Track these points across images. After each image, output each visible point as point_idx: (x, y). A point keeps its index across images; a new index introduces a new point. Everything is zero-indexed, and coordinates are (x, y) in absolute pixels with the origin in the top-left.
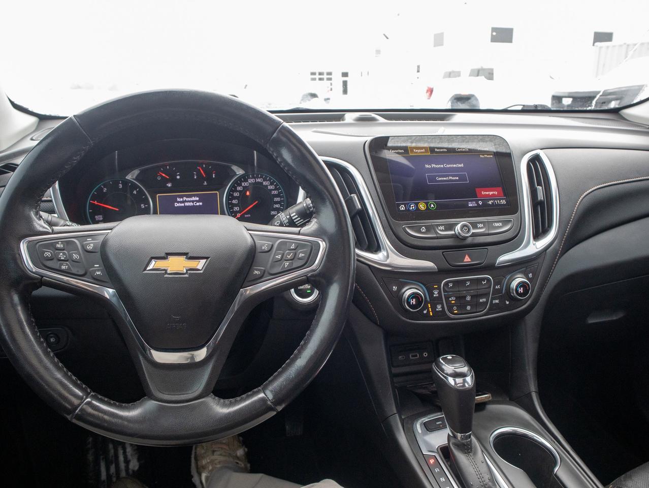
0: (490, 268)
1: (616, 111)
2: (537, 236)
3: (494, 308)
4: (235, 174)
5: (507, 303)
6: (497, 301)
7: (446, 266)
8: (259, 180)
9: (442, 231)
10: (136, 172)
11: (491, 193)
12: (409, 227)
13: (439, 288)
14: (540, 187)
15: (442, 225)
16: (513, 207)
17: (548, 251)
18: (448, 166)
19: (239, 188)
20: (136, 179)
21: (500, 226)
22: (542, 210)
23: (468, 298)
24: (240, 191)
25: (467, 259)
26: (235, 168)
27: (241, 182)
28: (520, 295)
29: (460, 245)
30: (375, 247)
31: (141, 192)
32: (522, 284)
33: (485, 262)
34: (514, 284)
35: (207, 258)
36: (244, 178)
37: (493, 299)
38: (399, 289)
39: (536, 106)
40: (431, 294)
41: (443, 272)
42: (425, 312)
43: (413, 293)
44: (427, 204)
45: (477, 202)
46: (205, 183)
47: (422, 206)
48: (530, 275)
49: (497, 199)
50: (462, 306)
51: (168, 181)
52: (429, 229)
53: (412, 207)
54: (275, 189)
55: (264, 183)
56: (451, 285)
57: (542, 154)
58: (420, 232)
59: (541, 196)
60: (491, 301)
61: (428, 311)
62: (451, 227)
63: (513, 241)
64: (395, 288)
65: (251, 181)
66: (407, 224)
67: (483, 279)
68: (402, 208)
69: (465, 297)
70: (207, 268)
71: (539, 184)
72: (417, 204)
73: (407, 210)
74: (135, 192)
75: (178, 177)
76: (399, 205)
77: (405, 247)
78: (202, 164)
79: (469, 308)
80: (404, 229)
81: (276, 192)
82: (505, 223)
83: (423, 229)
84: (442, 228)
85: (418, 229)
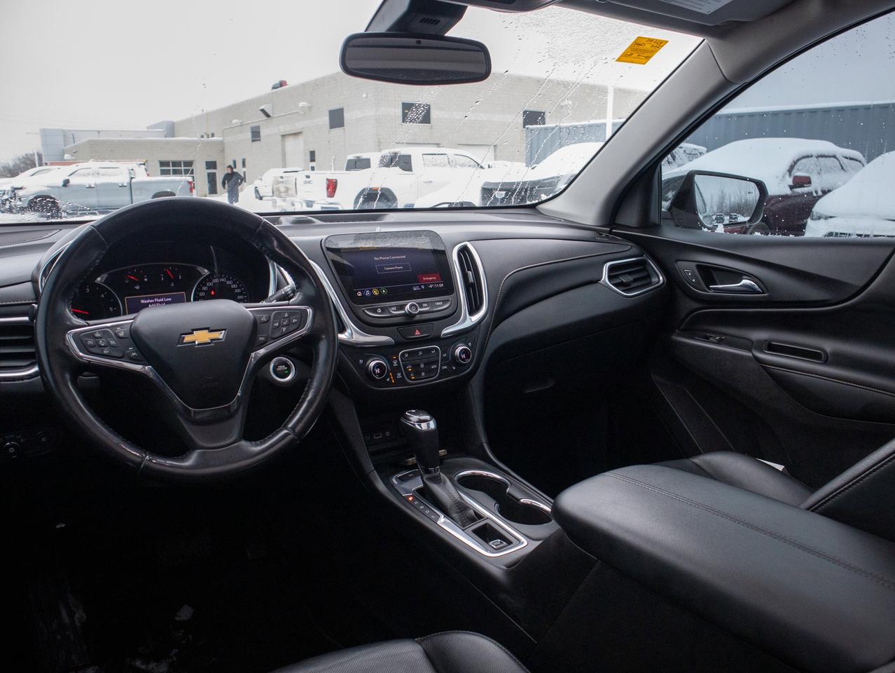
0: (437, 339)
1: (533, 207)
2: (472, 312)
3: (443, 373)
4: (201, 275)
5: (454, 368)
6: (445, 367)
7: (401, 339)
8: (222, 280)
9: (395, 311)
10: (105, 276)
11: (431, 278)
12: (367, 310)
13: (397, 359)
14: (470, 273)
15: (394, 306)
16: (450, 289)
17: (481, 324)
18: (393, 258)
19: (204, 288)
20: (106, 282)
21: (441, 305)
22: (473, 290)
23: (422, 366)
24: (205, 291)
25: (417, 333)
26: (200, 269)
27: (206, 282)
28: (463, 360)
29: (410, 320)
30: (342, 328)
31: (110, 295)
32: (464, 351)
33: (433, 334)
34: (458, 351)
35: (225, 330)
36: (209, 278)
37: (442, 365)
38: (365, 362)
39: (462, 204)
40: (391, 364)
41: (399, 345)
42: (388, 380)
43: (377, 364)
44: (379, 289)
45: (420, 286)
46: (172, 285)
47: (376, 292)
48: (470, 344)
49: (436, 284)
50: (417, 373)
51: (136, 283)
52: (383, 310)
53: (368, 293)
54: (238, 288)
55: (228, 283)
56: (407, 355)
57: (469, 245)
58: (377, 313)
59: (471, 279)
60: (441, 368)
61: (391, 379)
62: (402, 307)
63: (453, 316)
64: (361, 361)
65: (216, 281)
66: (366, 307)
67: (433, 349)
68: (359, 294)
69: (419, 365)
70: (227, 337)
71: (469, 270)
72: (371, 291)
73: (364, 296)
74: (103, 296)
75: (146, 280)
76: (357, 292)
77: (366, 326)
78: (168, 266)
79: (423, 374)
80: (363, 311)
81: (239, 291)
82: (445, 302)
83: (379, 311)
84: (395, 308)
85: (375, 311)
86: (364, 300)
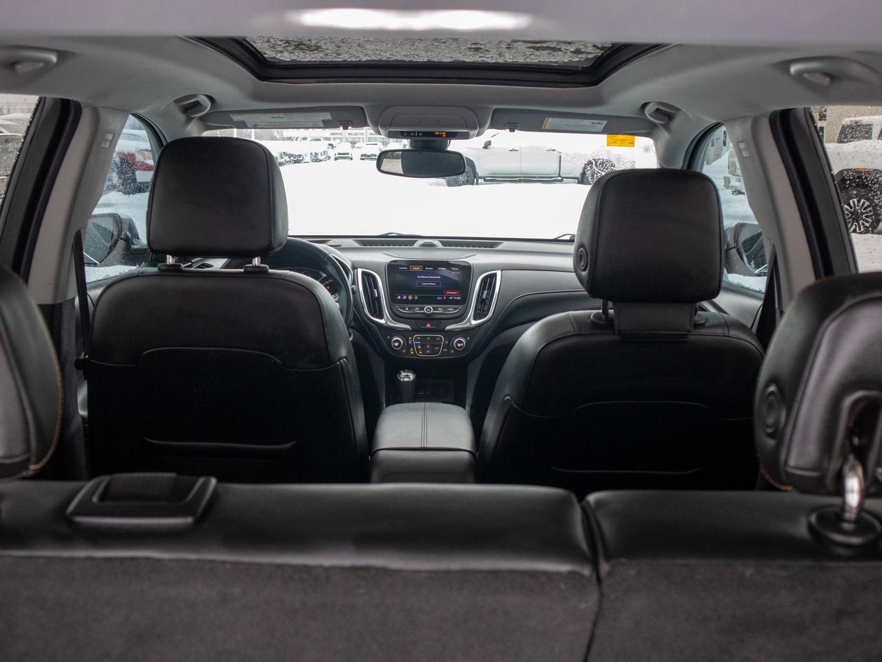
0: (443, 331)
2: (476, 318)
3: (443, 354)
5: (452, 352)
6: (446, 350)
7: (417, 328)
11: (453, 293)
12: (400, 307)
13: (412, 339)
14: (487, 291)
15: (418, 307)
16: (465, 300)
17: (482, 328)
21: (452, 310)
22: (483, 304)
23: (429, 346)
25: (428, 325)
26: (321, 273)
28: (459, 348)
29: (428, 318)
30: (381, 317)
32: (460, 342)
33: (440, 328)
34: (455, 341)
37: (443, 348)
40: (408, 342)
41: (414, 331)
42: (404, 351)
43: (397, 340)
44: (413, 296)
45: (443, 297)
47: (410, 298)
48: (468, 338)
49: (455, 296)
50: (424, 349)
52: (410, 309)
53: (405, 297)
56: (419, 338)
57: (499, 273)
59: (484, 296)
60: (442, 351)
62: (423, 309)
63: (460, 317)
64: (389, 337)
67: (438, 337)
68: (399, 298)
69: (426, 345)
72: (407, 296)
73: (401, 299)
76: (398, 296)
77: (397, 317)
79: (428, 352)
80: (398, 308)
82: (455, 309)
83: (407, 309)
84: (417, 309)
85: (404, 309)
86: (401, 301)
